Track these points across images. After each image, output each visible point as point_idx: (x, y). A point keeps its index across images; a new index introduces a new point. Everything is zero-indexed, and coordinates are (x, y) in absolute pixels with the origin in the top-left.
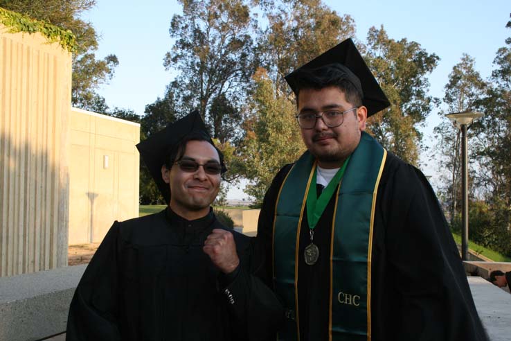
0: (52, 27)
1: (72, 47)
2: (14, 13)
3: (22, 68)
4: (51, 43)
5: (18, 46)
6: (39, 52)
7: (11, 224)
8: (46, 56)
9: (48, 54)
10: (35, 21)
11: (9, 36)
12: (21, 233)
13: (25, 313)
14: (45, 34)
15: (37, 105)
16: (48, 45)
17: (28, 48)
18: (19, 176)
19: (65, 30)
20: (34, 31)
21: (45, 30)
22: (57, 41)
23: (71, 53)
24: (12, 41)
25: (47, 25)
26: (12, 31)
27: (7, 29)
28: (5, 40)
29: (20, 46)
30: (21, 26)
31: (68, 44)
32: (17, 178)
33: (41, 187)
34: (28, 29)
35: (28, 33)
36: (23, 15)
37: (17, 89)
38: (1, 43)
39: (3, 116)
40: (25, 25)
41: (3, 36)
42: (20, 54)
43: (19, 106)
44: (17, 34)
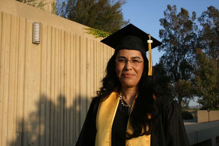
2: (97, 30)
3: (101, 52)
5: (99, 43)
10: (106, 32)
11: (96, 39)
20: (105, 36)
24: (96, 41)
26: (96, 37)
27: (94, 37)
28: (94, 41)
34: (103, 36)
36: (101, 30)
37: (99, 61)
38: (92, 42)
39: (94, 72)
40: (101, 34)
41: (93, 39)
42: (100, 46)
43: (100, 68)
44: (98, 38)
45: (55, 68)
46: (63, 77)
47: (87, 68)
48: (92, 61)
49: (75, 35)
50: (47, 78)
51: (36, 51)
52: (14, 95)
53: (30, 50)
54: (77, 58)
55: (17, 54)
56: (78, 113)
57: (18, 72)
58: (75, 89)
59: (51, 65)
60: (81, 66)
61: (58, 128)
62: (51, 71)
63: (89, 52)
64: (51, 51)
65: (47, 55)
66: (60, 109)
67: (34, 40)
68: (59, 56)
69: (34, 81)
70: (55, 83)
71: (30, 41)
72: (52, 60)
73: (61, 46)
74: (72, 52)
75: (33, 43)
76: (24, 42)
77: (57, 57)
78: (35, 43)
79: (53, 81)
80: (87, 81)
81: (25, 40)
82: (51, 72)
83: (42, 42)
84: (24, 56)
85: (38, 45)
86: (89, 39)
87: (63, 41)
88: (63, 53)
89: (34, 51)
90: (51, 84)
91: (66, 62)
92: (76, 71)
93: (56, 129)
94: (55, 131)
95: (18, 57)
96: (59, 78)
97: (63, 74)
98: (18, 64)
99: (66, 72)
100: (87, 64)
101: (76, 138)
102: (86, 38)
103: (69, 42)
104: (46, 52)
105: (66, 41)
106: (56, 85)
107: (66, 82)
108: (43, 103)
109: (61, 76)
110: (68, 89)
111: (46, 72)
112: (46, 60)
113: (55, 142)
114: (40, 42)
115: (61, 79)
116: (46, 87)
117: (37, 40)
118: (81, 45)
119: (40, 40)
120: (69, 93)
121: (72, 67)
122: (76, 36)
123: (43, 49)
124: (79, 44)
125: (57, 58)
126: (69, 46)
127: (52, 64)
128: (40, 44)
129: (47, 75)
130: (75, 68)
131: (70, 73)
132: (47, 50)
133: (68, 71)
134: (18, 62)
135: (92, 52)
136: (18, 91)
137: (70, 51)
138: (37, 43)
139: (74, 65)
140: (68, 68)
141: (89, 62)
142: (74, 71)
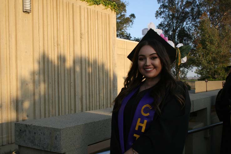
0: (107, 1)
1: (116, 10)
3: (95, 20)
4: (107, 9)
5: (93, 11)
6: (102, 13)
7: (93, 89)
8: (105, 14)
9: (106, 14)
11: (89, 7)
12: (98, 93)
13: (103, 127)
14: (104, 5)
15: (102, 37)
16: (106, 10)
17: (97, 11)
18: (96, 68)
19: (113, 2)
20: (100, 4)
21: (104, 3)
22: (109, 7)
23: (115, 13)
24: (90, 9)
25: (105, 1)
26: (90, 5)
27: (88, 4)
28: (87, 9)
30: (94, 2)
31: (114, 8)
32: (95, 69)
33: (105, 73)
34: (97, 3)
35: (97, 5)
37: (93, 30)
38: (86, 10)
39: (88, 42)
40: (95, 2)
41: (87, 7)
42: (94, 15)
43: (94, 38)
44: (92, 6)
45: (48, 38)
46: (56, 48)
47: (81, 37)
48: (86, 31)
49: (67, 2)
51: (27, 20)
52: (7, 67)
53: (21, 20)
54: (70, 27)
55: (7, 24)
56: (72, 84)
57: (9, 43)
58: (69, 60)
59: (44, 35)
60: (75, 35)
61: (52, 100)
62: (44, 41)
63: (83, 21)
64: (43, 21)
65: (39, 24)
66: (55, 81)
67: (24, 9)
69: (26, 52)
71: (20, 9)
72: (45, 30)
73: (53, 14)
74: (65, 21)
75: (23, 12)
76: (14, 11)
77: (50, 26)
78: (26, 12)
79: (46, 52)
80: (81, 51)
81: (15, 8)
82: (44, 43)
83: (33, 11)
84: (14, 26)
85: (29, 14)
86: (82, 7)
87: (55, 9)
88: (55, 23)
89: (25, 21)
90: (44, 55)
91: (59, 32)
92: (70, 41)
93: (51, 101)
94: (50, 103)
95: (9, 26)
96: (53, 48)
97: (56, 45)
98: (9, 34)
99: (59, 42)
100: (81, 34)
101: (71, 110)
102: (79, 6)
103: (61, 10)
104: (38, 21)
105: (58, 10)
107: (59, 53)
109: (54, 46)
110: (62, 60)
111: (38, 42)
112: (38, 29)
113: (50, 114)
114: (31, 10)
115: (54, 50)
116: (39, 59)
117: (28, 9)
118: (75, 13)
119: (31, 9)
120: (63, 64)
121: (65, 37)
122: (69, 4)
123: (34, 18)
124: (72, 12)
125: (49, 28)
126: (61, 15)
127: (45, 33)
128: (31, 13)
129: (39, 45)
130: (68, 38)
131: (64, 43)
132: (38, 19)
133: (62, 41)
134: (9, 32)
135: (86, 21)
136: (11, 62)
137: (63, 20)
138: (28, 11)
139: (67, 34)
140: (62, 38)
141: (83, 31)
142: (67, 41)
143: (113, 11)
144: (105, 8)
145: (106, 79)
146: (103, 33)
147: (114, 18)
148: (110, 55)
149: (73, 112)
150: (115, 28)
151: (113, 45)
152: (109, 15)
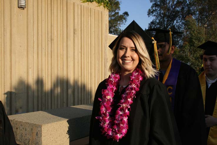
1: (108, 7)
3: (88, 17)
4: (100, 6)
5: (86, 8)
6: (95, 10)
8: (98, 11)
9: (99, 11)
11: (83, 4)
12: (90, 86)
14: (97, 2)
15: (95, 33)
17: (91, 8)
18: (88, 62)
20: (93, 1)
22: (102, 5)
23: (108, 10)
24: (84, 6)
26: (84, 2)
27: (82, 1)
28: (81, 6)
29: (87, 8)
31: (107, 6)
35: (90, 2)
37: (86, 26)
38: (80, 7)
39: (81, 38)
41: (80, 4)
42: (87, 11)
43: (87, 34)
44: (86, 3)
45: (42, 33)
46: (50, 42)
47: (74, 33)
48: (79, 27)
50: (33, 43)
51: (21, 16)
52: (1, 61)
53: (16, 15)
54: (64, 24)
55: (2, 19)
56: (65, 78)
57: (4, 37)
58: (62, 54)
59: (38, 30)
60: (68, 31)
61: (45, 93)
62: (38, 36)
63: (76, 17)
64: (38, 16)
65: (33, 19)
66: (48, 74)
67: (19, 4)
68: (45, 22)
70: (43, 49)
71: (15, 5)
72: (39, 25)
74: (59, 17)
75: (18, 7)
76: (9, 6)
77: (44, 21)
79: (40, 47)
80: (74, 46)
81: (10, 3)
82: (38, 38)
83: (28, 7)
84: (9, 21)
85: (24, 9)
86: (76, 4)
87: (49, 5)
88: (49, 19)
89: (20, 15)
90: (38, 49)
91: (53, 28)
92: (63, 37)
95: (4, 21)
96: (46, 43)
97: (50, 40)
98: (4, 29)
99: (53, 38)
100: (74, 30)
101: (63, 102)
102: (73, 3)
103: (56, 7)
104: (32, 17)
106: (43, 50)
107: (53, 47)
108: (30, 68)
109: (48, 41)
110: (56, 54)
111: (33, 37)
112: (32, 24)
113: (43, 106)
114: (25, 6)
115: (48, 44)
116: (33, 53)
117: (23, 4)
118: (68, 10)
119: (26, 4)
120: (57, 59)
121: (59, 33)
122: (63, 0)
123: (29, 14)
124: (66, 8)
125: (43, 23)
128: (26, 9)
129: (33, 40)
130: (62, 33)
131: (57, 38)
132: (33, 14)
133: (55, 37)
134: (4, 27)
135: (79, 17)
136: (5, 56)
137: (57, 16)
138: (22, 7)
139: (61, 30)
140: (55, 33)
141: (76, 27)
142: (61, 36)
143: (106, 8)
144: (98, 5)
145: (98, 74)
146: (96, 29)
147: (107, 15)
148: (102, 51)
149: (65, 105)
150: (107, 25)
151: (105, 40)
152: (102, 12)
